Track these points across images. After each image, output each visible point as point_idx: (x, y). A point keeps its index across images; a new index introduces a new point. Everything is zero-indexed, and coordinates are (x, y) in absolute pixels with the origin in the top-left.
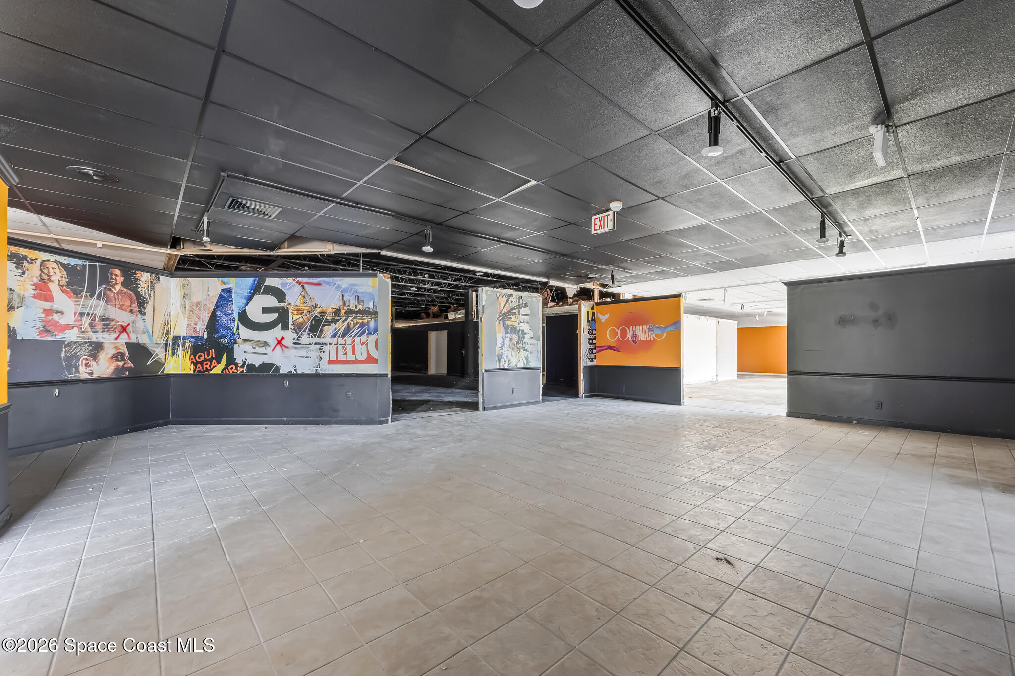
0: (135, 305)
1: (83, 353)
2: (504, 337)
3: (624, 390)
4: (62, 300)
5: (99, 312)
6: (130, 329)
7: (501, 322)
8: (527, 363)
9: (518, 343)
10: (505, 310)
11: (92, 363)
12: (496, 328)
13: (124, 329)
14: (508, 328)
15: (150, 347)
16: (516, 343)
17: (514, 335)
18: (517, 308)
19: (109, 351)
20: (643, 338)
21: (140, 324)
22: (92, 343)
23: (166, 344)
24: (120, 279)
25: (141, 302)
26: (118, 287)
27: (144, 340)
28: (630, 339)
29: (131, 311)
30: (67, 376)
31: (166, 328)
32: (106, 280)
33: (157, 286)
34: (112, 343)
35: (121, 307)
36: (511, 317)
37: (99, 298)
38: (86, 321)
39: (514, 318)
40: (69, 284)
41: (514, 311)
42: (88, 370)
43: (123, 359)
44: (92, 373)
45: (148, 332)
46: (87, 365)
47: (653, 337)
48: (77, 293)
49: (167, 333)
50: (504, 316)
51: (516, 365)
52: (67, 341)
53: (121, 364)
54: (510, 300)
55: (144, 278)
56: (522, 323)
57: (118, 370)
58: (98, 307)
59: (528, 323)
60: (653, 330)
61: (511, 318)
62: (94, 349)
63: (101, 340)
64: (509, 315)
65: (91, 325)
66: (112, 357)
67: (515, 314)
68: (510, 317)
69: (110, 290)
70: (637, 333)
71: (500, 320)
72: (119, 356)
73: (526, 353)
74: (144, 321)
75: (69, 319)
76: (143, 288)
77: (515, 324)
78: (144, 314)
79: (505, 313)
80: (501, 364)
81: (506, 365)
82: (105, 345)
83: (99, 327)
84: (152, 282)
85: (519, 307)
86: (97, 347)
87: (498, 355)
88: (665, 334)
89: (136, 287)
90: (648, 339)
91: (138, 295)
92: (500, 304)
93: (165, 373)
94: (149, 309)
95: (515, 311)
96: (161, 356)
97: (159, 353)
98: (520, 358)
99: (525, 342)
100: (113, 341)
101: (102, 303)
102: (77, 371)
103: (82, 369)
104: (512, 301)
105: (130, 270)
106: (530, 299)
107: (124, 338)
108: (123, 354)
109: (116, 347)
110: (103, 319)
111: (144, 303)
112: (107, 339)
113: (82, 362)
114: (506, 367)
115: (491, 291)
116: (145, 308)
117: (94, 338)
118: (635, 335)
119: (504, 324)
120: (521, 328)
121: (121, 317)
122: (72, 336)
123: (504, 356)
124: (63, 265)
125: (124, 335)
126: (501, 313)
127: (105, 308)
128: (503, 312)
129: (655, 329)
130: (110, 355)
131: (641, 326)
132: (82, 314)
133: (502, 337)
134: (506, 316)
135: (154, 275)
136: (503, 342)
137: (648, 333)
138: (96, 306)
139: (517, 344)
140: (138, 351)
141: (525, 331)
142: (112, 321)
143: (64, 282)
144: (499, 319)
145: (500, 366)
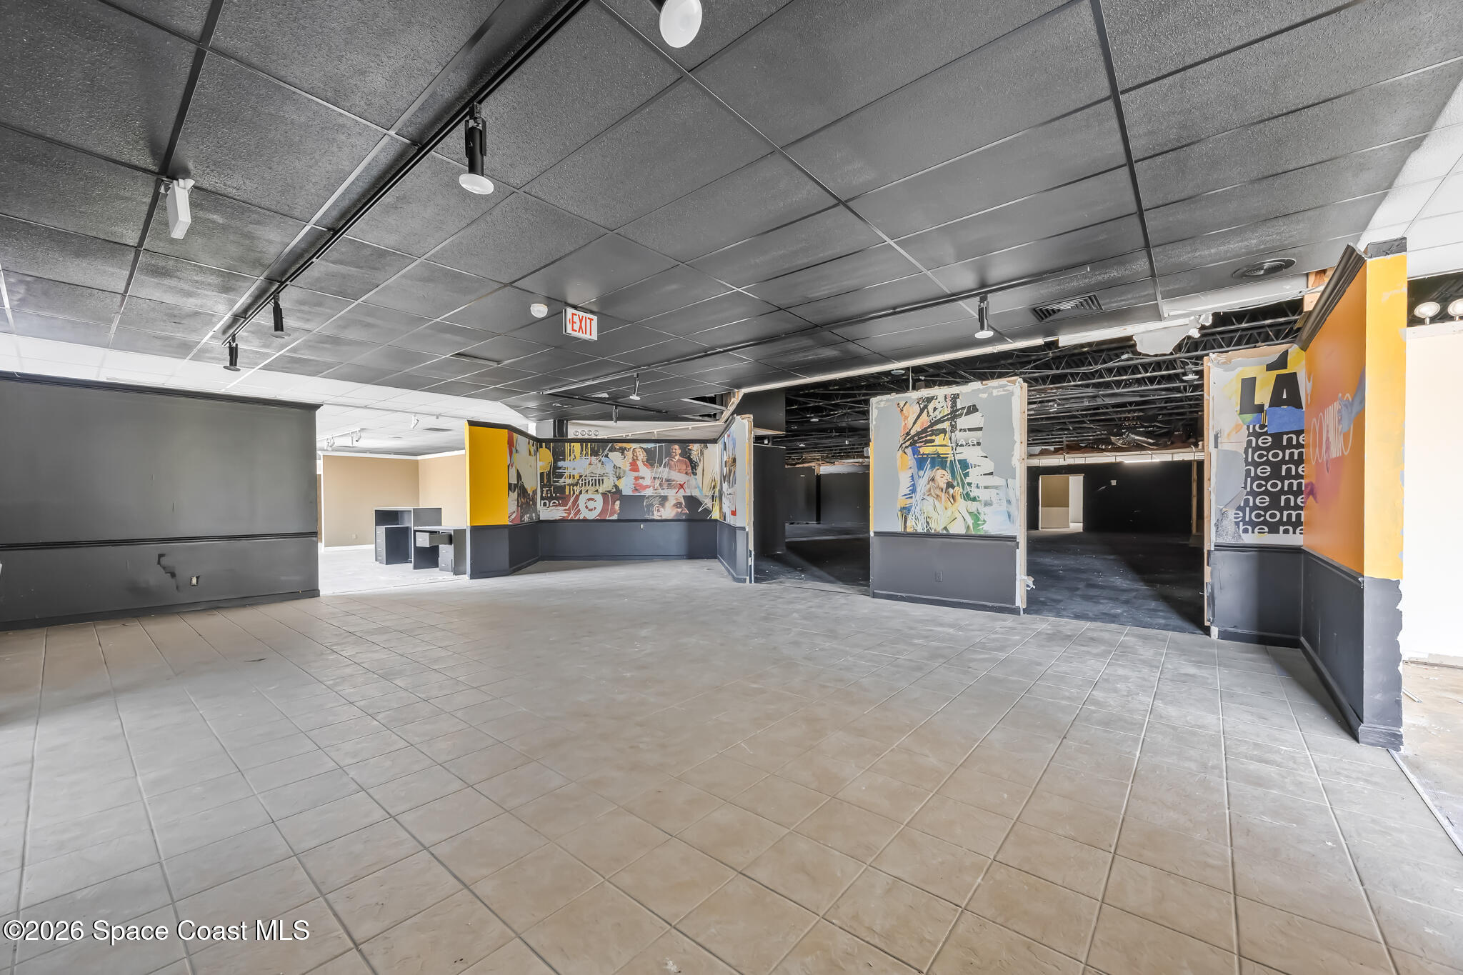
0: (690, 468)
1: (656, 502)
2: (916, 477)
4: (644, 471)
5: (665, 476)
6: (685, 486)
7: (909, 451)
8: (976, 524)
9: (949, 485)
10: (918, 428)
11: (661, 509)
12: (899, 462)
13: (682, 486)
14: (927, 459)
15: (700, 499)
16: (944, 486)
17: (941, 472)
18: (947, 420)
19: (672, 501)
21: (693, 482)
22: (661, 497)
23: (713, 496)
24: (679, 451)
25: (693, 465)
26: (677, 457)
27: (696, 493)
29: (686, 473)
30: (648, 517)
31: (713, 484)
32: (669, 454)
33: (706, 452)
34: (674, 496)
35: (679, 471)
36: (933, 437)
37: (664, 467)
38: (658, 482)
39: (939, 439)
40: (647, 460)
41: (940, 426)
42: (659, 514)
43: (681, 507)
44: (661, 516)
45: (699, 487)
46: (658, 511)
48: (652, 465)
49: (714, 488)
50: (914, 441)
51: (945, 528)
52: (647, 495)
53: (679, 510)
54: (931, 407)
55: (695, 448)
56: (962, 445)
57: (677, 514)
58: (664, 472)
59: (979, 444)
60: (1341, 418)
61: (933, 441)
62: (662, 501)
63: (666, 494)
64: (926, 436)
65: (660, 484)
66: (674, 505)
67: (944, 431)
68: (929, 438)
69: (672, 460)
71: (907, 447)
72: (678, 505)
73: (973, 506)
74: (696, 479)
75: (647, 482)
76: (694, 456)
77: (941, 450)
78: (696, 474)
79: (918, 434)
80: (909, 524)
81: (920, 526)
82: (669, 497)
83: (665, 486)
84: (701, 450)
85: (954, 415)
86: (664, 499)
87: (902, 509)
88: (1352, 430)
89: (689, 457)
91: (691, 461)
92: (906, 418)
93: (712, 518)
94: (699, 470)
95: (946, 425)
96: (709, 505)
97: (708, 503)
98: (957, 515)
99: (969, 484)
100: (674, 494)
101: (667, 469)
102: (653, 515)
103: (655, 513)
104: (935, 409)
105: (685, 443)
106: (985, 396)
107: (682, 492)
108: (681, 504)
109: (677, 499)
110: (668, 481)
111: (695, 466)
112: (671, 493)
113: (655, 509)
114: (920, 530)
115: (887, 400)
116: (696, 470)
117: (663, 493)
118: (1327, 442)
119: (915, 452)
120: (958, 457)
121: (679, 477)
122: (649, 492)
123: (916, 510)
124: (644, 449)
125: (682, 490)
126: (908, 434)
127: (669, 473)
128: (913, 432)
129: (1343, 412)
130: (672, 504)
132: (655, 478)
133: (912, 476)
134: (919, 439)
135: (703, 445)
136: (914, 485)
137: (1338, 431)
138: (663, 472)
139: (947, 488)
140: (692, 502)
141: (970, 461)
142: (674, 481)
143: (645, 460)
144: (904, 446)
145: (905, 528)
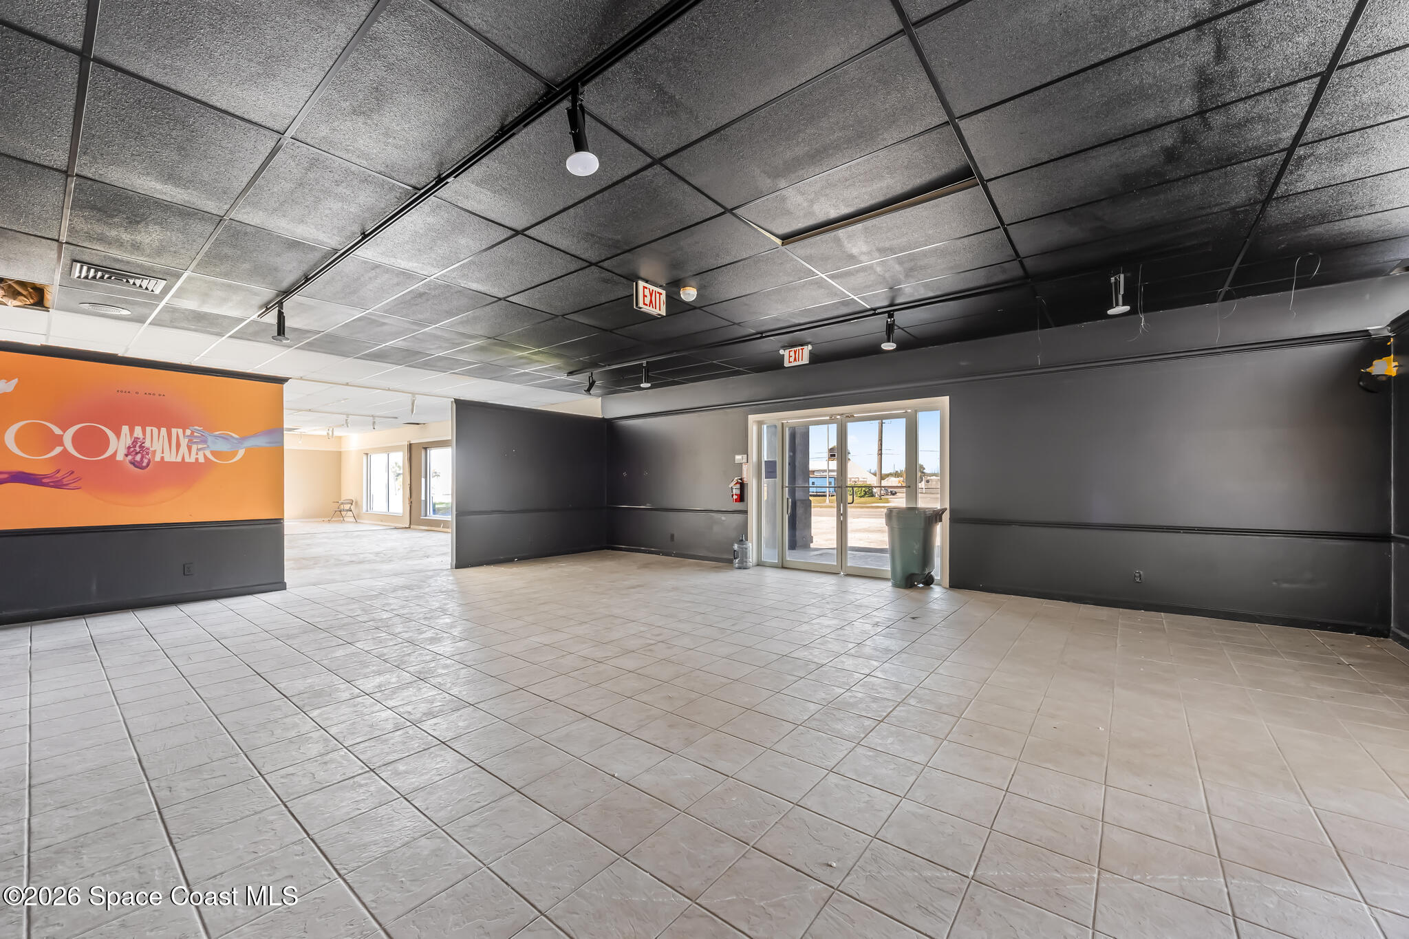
3: (94, 588)
20: (170, 457)
28: (120, 457)
47: (205, 455)
60: (205, 442)
70: (147, 444)
88: (241, 453)
90: (187, 460)
118: (138, 448)
129: (210, 439)
131: (164, 430)
137: (189, 448)
